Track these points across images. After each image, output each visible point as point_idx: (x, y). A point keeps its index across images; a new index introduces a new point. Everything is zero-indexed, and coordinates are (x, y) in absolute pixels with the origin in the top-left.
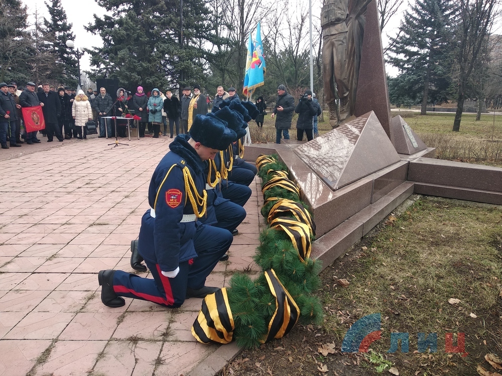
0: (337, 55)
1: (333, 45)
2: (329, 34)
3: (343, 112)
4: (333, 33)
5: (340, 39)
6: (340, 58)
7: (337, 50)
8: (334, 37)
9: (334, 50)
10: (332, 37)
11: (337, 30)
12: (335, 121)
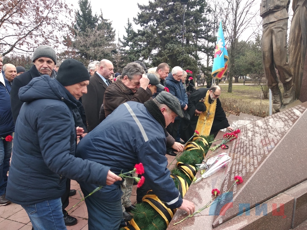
0: (276, 42)
1: (272, 32)
2: (268, 23)
3: (286, 97)
4: (271, 21)
5: (279, 26)
6: (279, 44)
7: (276, 37)
8: (273, 24)
9: (274, 37)
10: (271, 25)
11: (276, 18)
12: (277, 105)
